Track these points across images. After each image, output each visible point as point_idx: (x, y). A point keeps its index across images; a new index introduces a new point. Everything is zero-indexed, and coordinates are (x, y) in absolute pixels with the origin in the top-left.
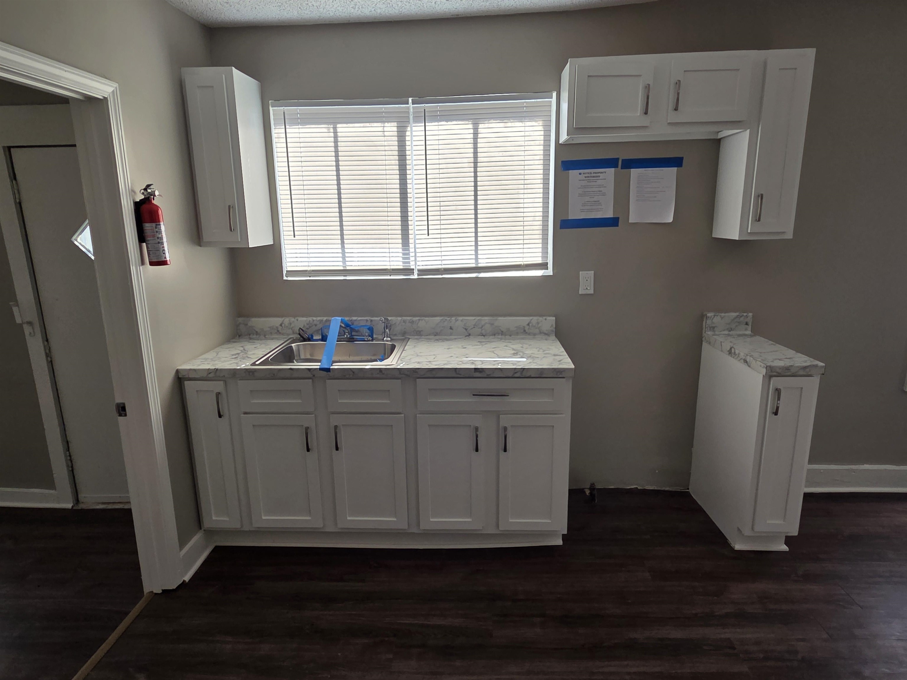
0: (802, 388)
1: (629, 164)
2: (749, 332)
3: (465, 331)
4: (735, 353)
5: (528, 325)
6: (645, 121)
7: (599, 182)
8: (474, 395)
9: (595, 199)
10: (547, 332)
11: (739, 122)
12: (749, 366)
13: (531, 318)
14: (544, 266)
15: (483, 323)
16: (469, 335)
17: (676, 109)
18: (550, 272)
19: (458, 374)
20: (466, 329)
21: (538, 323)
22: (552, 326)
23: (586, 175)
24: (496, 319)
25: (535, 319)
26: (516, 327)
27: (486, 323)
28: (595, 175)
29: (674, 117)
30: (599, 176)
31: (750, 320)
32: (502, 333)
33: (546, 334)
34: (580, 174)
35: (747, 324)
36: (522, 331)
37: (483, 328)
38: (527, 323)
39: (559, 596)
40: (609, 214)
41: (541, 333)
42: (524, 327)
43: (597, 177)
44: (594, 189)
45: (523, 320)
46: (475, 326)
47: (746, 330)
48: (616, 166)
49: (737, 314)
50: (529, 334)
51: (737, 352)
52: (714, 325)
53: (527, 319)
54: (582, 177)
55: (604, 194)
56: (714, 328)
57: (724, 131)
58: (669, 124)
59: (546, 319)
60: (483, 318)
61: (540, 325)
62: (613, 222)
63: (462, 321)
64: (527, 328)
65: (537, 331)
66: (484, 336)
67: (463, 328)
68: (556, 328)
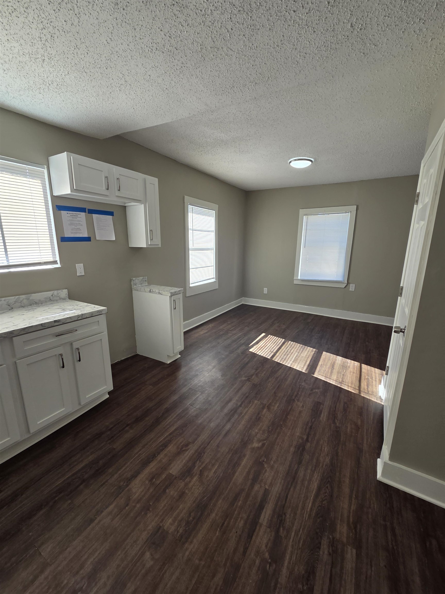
0: (179, 298)
1: (92, 212)
2: (147, 284)
3: (8, 306)
4: (153, 291)
5: (52, 296)
6: (106, 193)
7: (78, 219)
8: (56, 336)
9: (78, 227)
10: (64, 298)
11: (140, 200)
12: (162, 295)
13: (53, 292)
14: (55, 262)
15: (21, 299)
16: (12, 308)
17: (119, 190)
18: (59, 265)
19: (44, 327)
20: (9, 305)
21: (58, 294)
22: (66, 294)
23: (71, 214)
24: (31, 296)
25: (56, 292)
26: (45, 298)
27: (24, 299)
28: (75, 215)
29: (117, 193)
30: (78, 216)
31: (146, 279)
32: (36, 303)
33: (63, 299)
34: (68, 213)
35: (146, 281)
36: (49, 300)
37: (22, 302)
38: (51, 295)
39: (127, 415)
40: (86, 235)
41: (60, 299)
42: (50, 297)
43: (77, 216)
44: (76, 222)
45: (49, 294)
46: (15, 302)
47: (146, 283)
48: (85, 212)
49: (142, 278)
50: (54, 301)
51: (154, 290)
52: (136, 283)
53: (51, 293)
54: (69, 215)
55: (82, 225)
56: (136, 284)
57: (132, 203)
58: (116, 196)
59: (62, 291)
60: (21, 296)
61: (59, 295)
62: (88, 239)
63: (4, 300)
64: (51, 298)
65: (58, 298)
66: (23, 307)
67: (6, 305)
68: (68, 295)
